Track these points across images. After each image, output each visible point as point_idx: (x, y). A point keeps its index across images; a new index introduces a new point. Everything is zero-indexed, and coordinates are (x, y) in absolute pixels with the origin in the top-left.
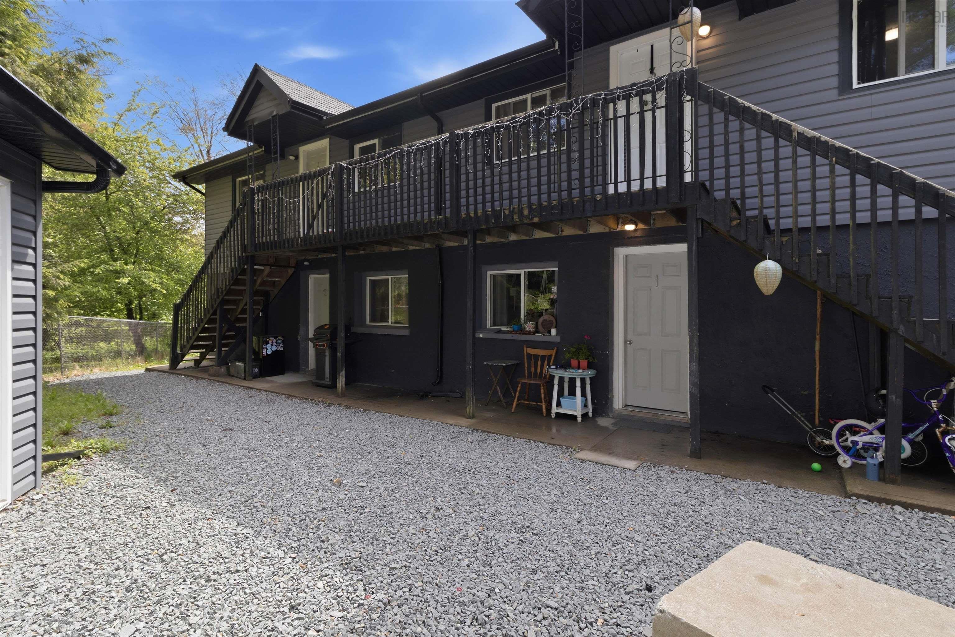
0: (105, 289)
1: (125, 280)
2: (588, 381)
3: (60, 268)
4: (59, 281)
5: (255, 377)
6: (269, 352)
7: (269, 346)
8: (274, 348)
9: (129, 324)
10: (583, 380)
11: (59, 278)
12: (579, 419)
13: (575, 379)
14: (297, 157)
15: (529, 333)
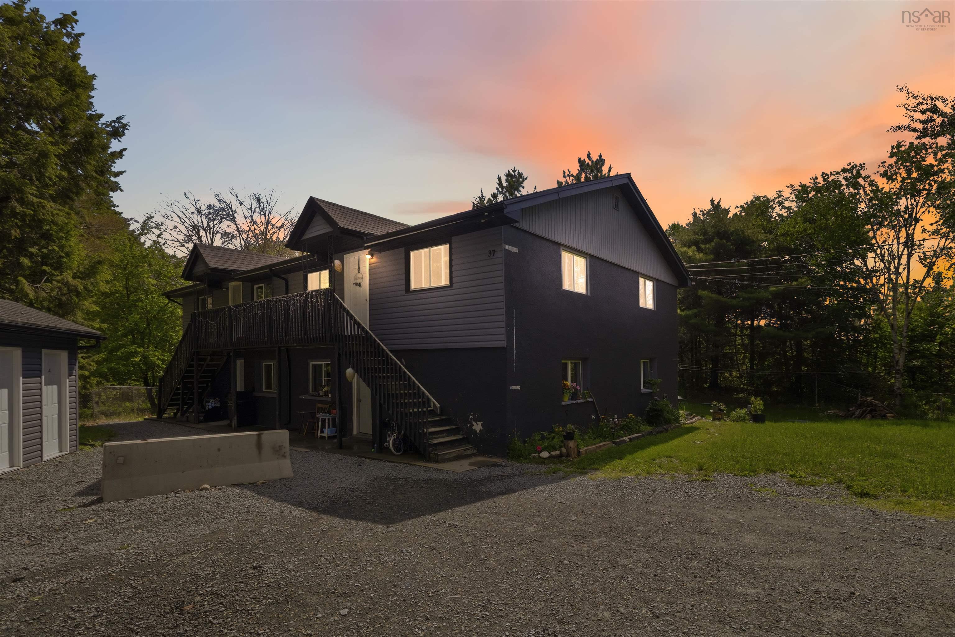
0: (123, 365)
1: (138, 359)
2: (330, 419)
3: (91, 359)
4: (91, 367)
5: (200, 422)
6: (210, 407)
7: (210, 404)
8: (213, 405)
9: (146, 389)
10: (329, 419)
11: (90, 365)
12: (327, 438)
13: (325, 419)
14: (228, 289)
15: (322, 396)
